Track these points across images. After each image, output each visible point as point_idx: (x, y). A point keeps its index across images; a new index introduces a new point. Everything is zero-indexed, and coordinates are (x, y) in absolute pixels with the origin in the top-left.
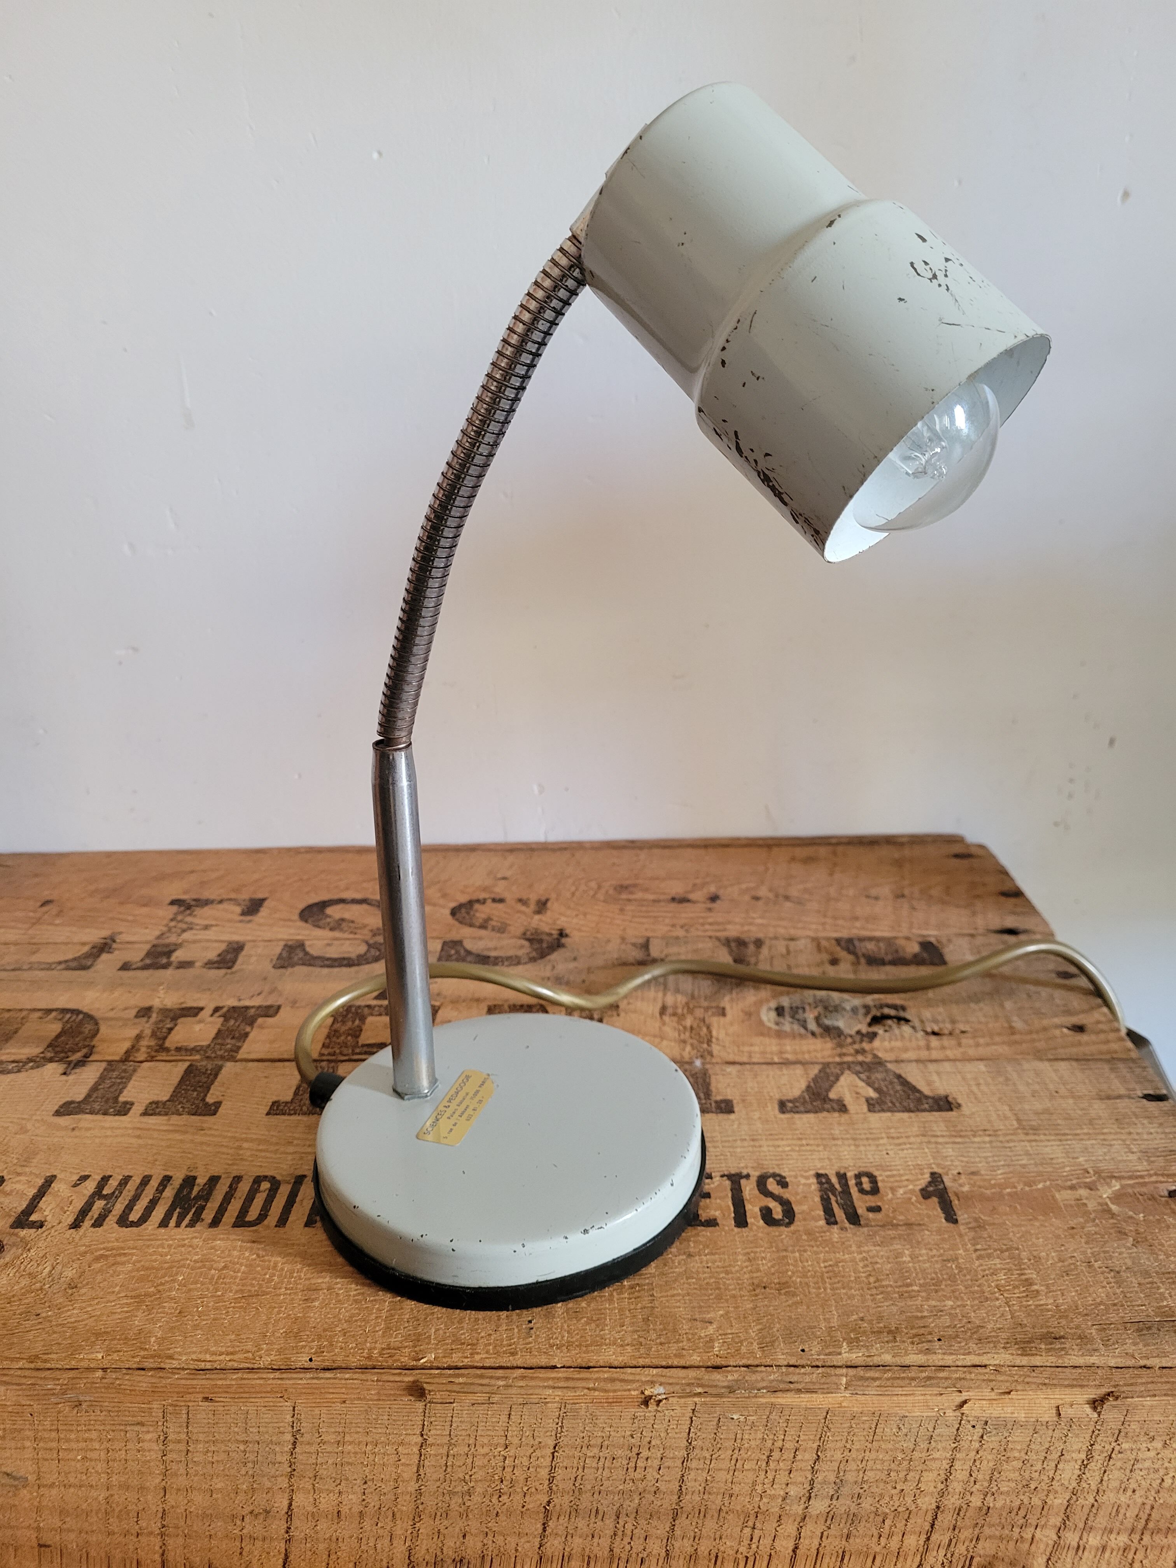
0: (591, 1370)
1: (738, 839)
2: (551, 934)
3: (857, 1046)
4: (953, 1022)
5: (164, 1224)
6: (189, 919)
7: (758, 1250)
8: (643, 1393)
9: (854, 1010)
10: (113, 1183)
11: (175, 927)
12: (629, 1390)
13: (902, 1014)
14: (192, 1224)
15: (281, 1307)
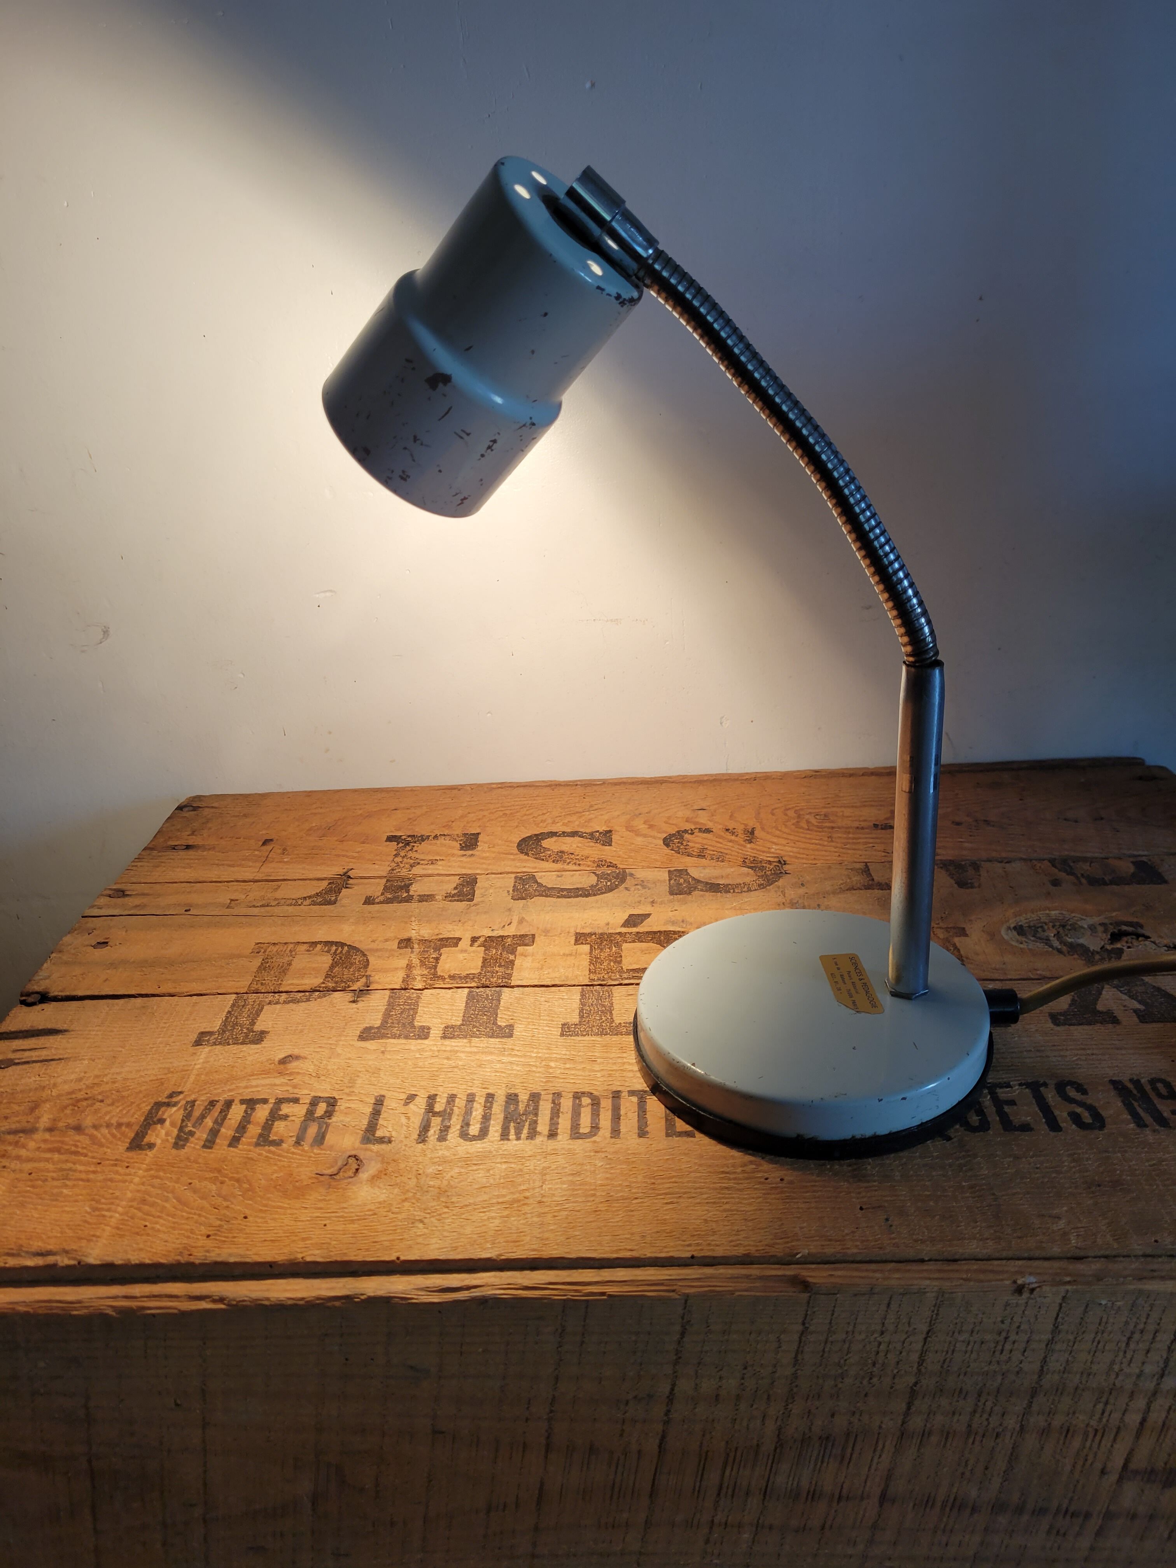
0: (959, 1262)
2: (770, 862)
5: (504, 1137)
6: (412, 854)
7: (1080, 1151)
8: (1015, 1282)
9: (1092, 928)
10: (441, 1101)
11: (402, 862)
12: (1002, 1280)
13: (1140, 931)
14: (530, 1137)
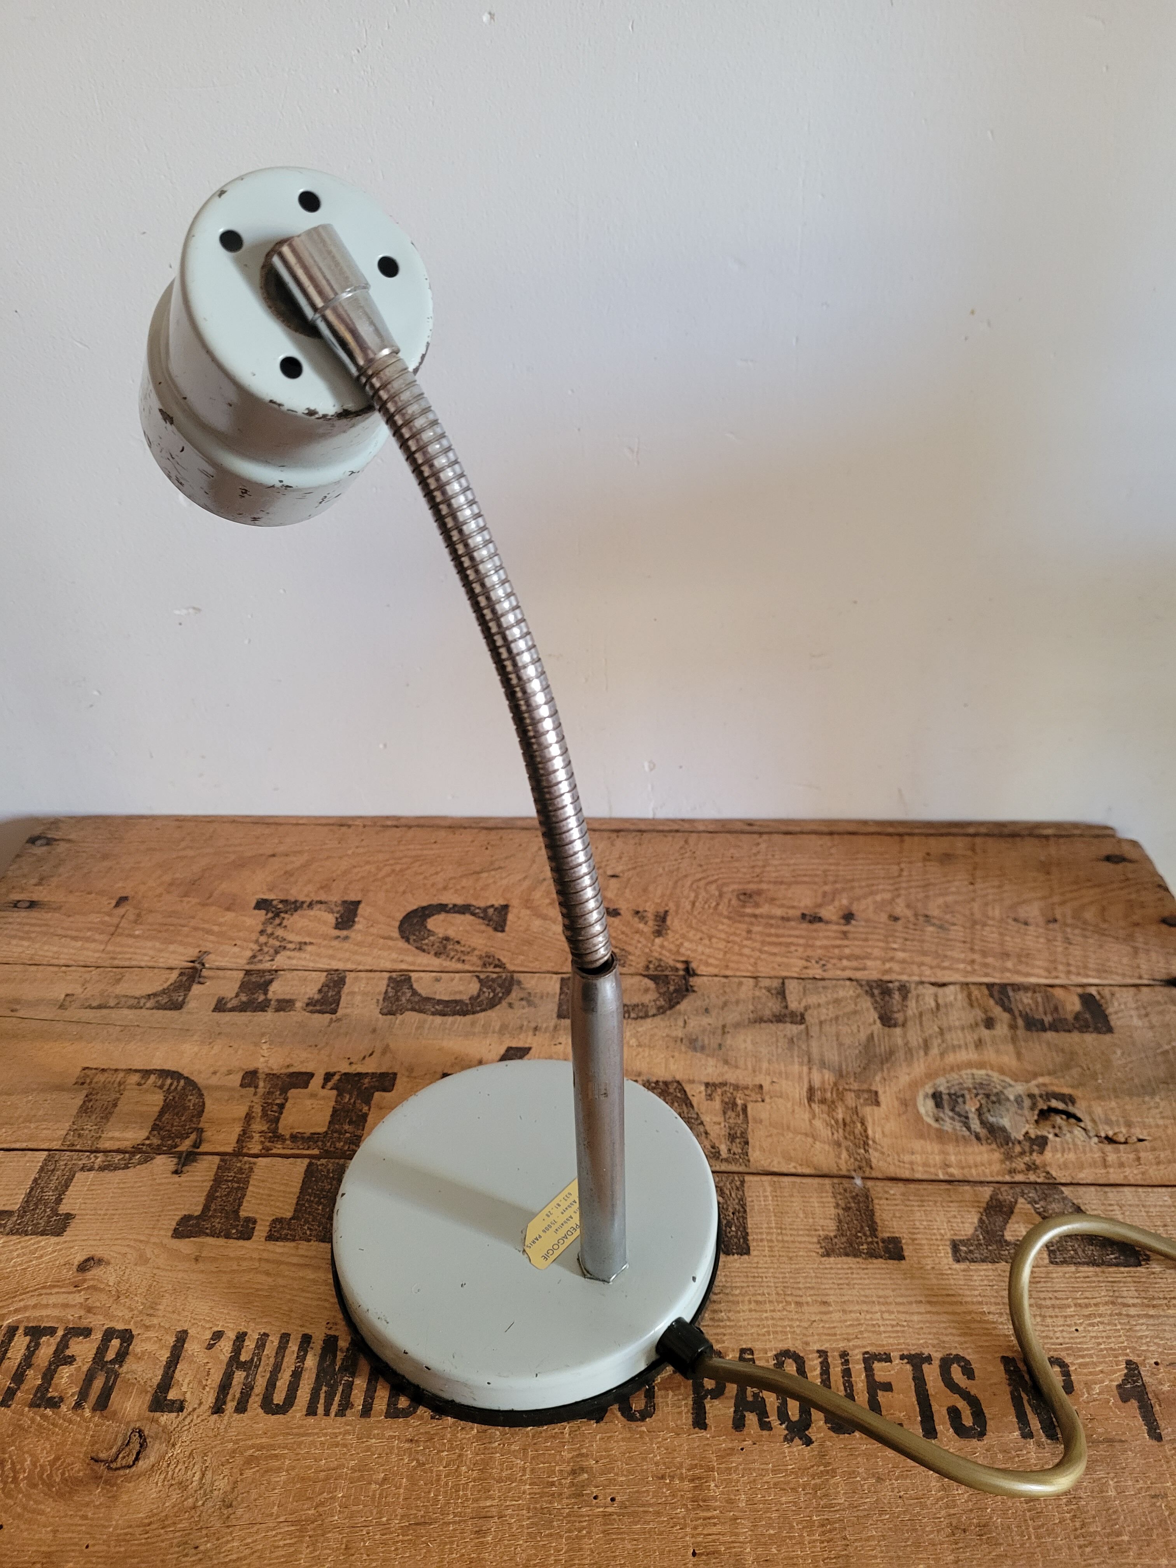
1: (865, 823)
2: (677, 970)
3: (1027, 1159)
4: (1129, 1125)
5: (311, 1411)
6: (280, 932)
9: (1019, 1100)
10: (250, 1344)
11: (266, 944)
13: (1071, 1109)
14: (341, 1413)
15: (452, 1542)
